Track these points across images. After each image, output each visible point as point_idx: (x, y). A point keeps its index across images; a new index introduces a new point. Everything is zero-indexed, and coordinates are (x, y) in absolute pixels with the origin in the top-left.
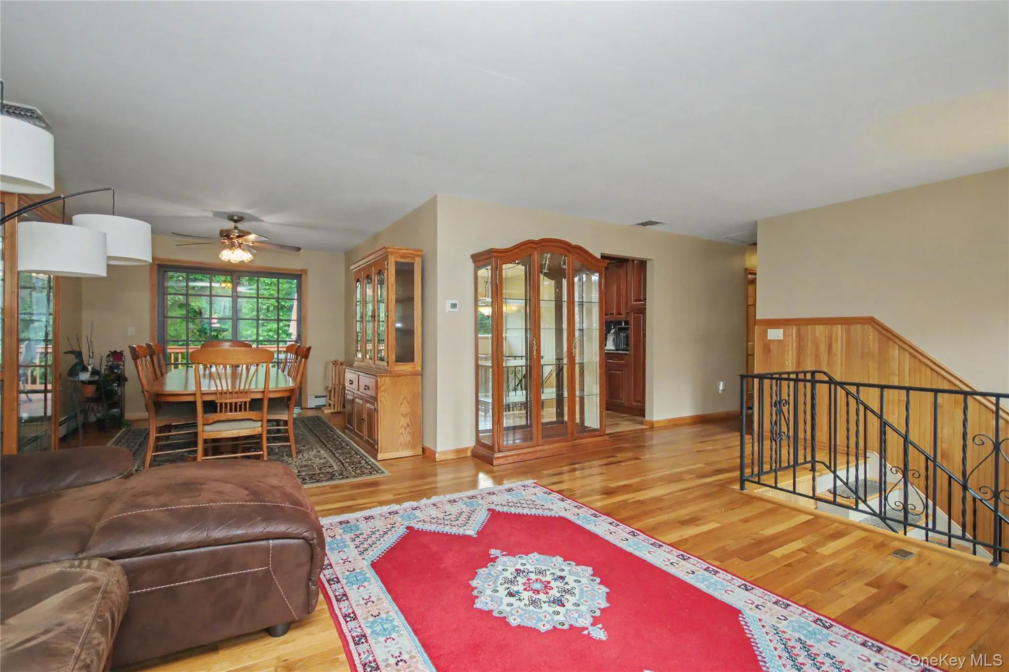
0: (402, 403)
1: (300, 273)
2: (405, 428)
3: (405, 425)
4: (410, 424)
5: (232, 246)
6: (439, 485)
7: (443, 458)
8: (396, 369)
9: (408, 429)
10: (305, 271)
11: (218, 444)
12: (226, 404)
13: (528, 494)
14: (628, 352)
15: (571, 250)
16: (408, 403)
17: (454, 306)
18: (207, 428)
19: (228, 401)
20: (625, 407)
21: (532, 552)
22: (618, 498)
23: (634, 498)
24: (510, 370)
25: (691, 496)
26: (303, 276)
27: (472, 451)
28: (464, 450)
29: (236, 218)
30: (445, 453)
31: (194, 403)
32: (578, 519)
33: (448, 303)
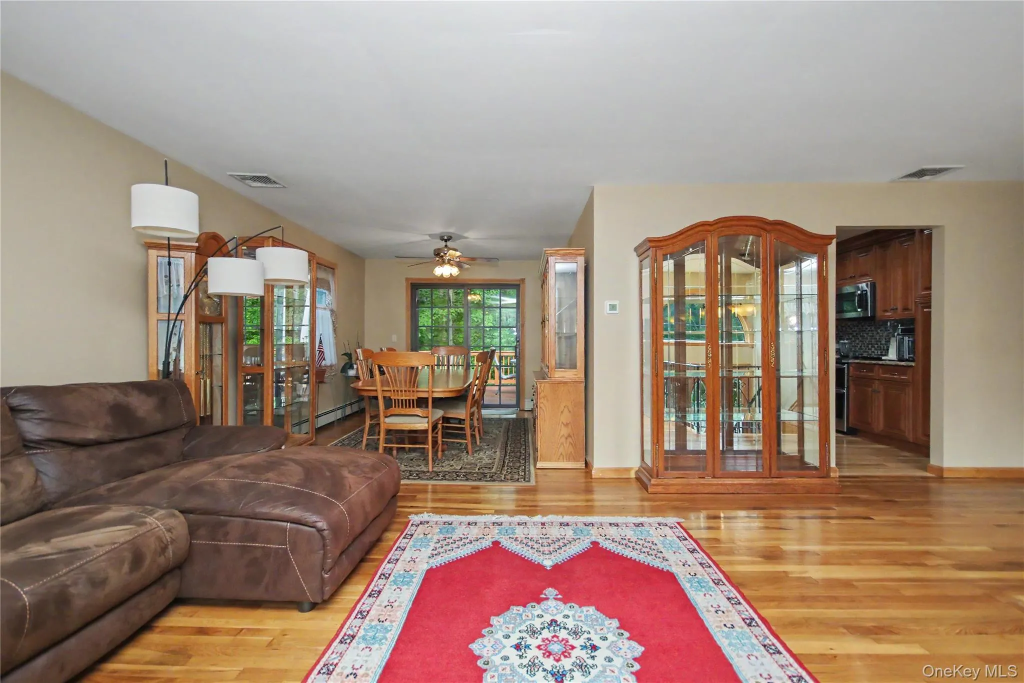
0: (562, 412)
1: (518, 283)
2: (566, 438)
3: (566, 436)
4: (571, 434)
5: (443, 263)
6: (596, 504)
7: (600, 475)
8: (556, 376)
9: (569, 440)
10: (523, 280)
11: (415, 435)
12: (402, 400)
13: (654, 535)
14: (913, 364)
15: (768, 227)
16: (570, 412)
17: (613, 307)
18: (388, 420)
19: (404, 398)
20: (909, 442)
21: (589, 605)
22: (781, 566)
23: (806, 572)
24: (690, 382)
25: (908, 593)
26: (521, 286)
27: (637, 472)
28: (628, 470)
29: (446, 238)
30: (603, 470)
31: (376, 398)
32: (690, 581)
33: (607, 304)
